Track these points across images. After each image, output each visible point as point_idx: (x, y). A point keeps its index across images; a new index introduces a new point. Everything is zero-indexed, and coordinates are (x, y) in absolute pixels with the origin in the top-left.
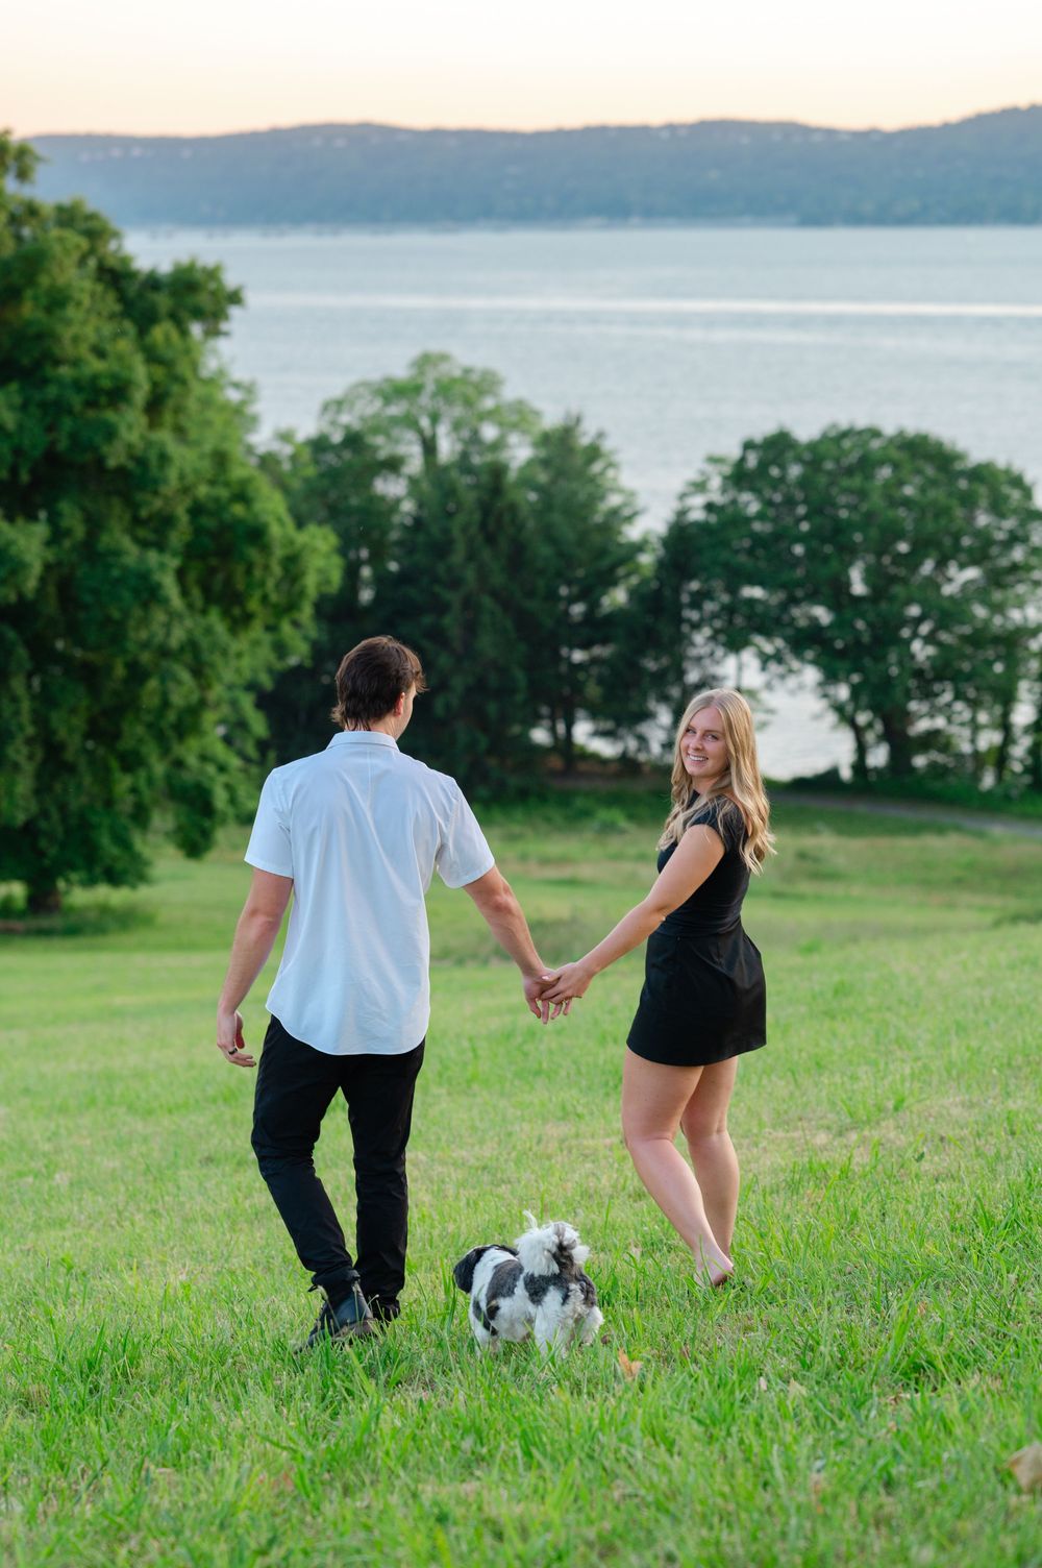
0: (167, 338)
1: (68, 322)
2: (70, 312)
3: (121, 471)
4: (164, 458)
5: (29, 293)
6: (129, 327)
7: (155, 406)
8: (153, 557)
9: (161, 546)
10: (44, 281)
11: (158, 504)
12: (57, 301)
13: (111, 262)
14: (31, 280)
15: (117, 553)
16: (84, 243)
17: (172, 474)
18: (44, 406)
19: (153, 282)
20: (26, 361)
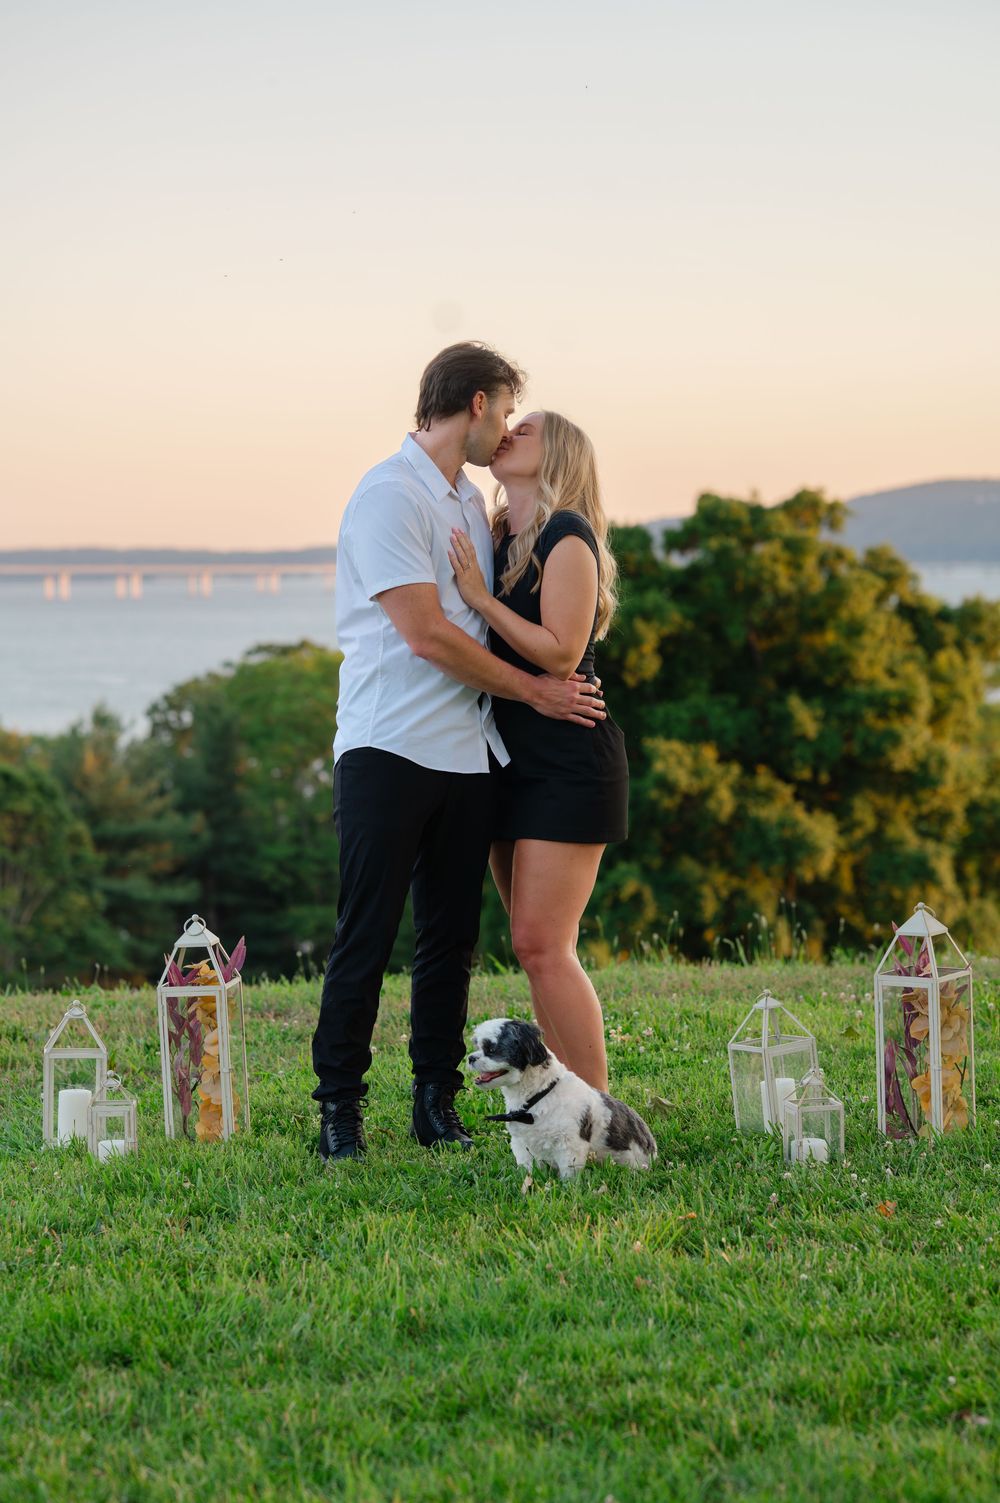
0: (951, 664)
1: (862, 648)
2: (866, 639)
3: (907, 774)
4: (943, 763)
5: (831, 623)
6: (919, 652)
7: (937, 718)
8: (931, 846)
9: (939, 838)
10: (844, 614)
11: (936, 802)
12: (855, 630)
13: (910, 600)
14: (832, 611)
15: (901, 842)
16: (880, 584)
17: (949, 777)
18: (843, 718)
19: (944, 615)
20: (829, 681)
